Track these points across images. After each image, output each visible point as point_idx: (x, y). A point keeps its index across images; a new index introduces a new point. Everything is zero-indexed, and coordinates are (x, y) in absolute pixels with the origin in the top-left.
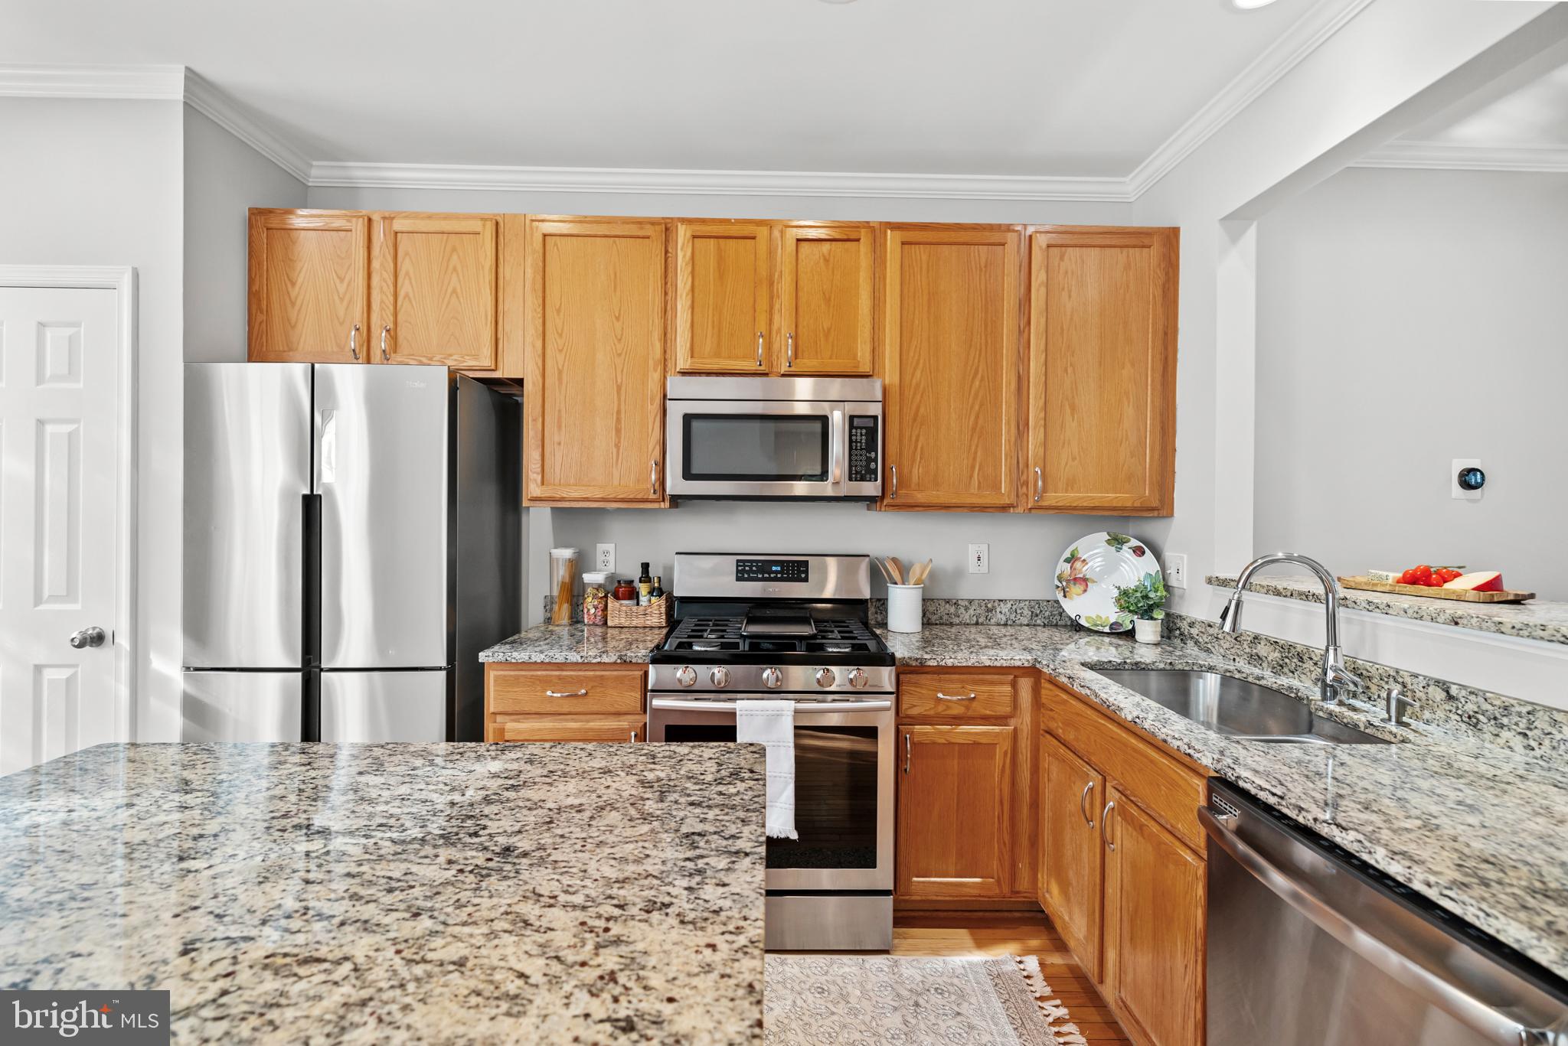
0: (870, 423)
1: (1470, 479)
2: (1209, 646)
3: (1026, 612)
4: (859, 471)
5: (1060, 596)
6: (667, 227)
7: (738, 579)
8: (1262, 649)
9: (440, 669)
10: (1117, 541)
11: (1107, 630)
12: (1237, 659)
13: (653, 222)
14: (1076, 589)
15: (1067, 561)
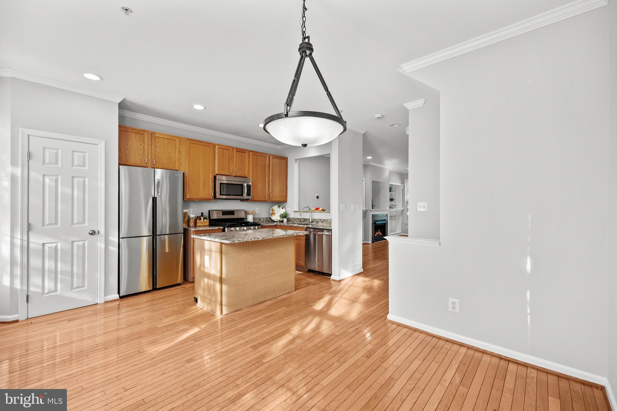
0: (249, 186)
1: (317, 197)
2: (294, 221)
3: (265, 220)
4: (249, 194)
5: (271, 216)
6: (214, 145)
7: (223, 215)
8: (301, 220)
9: (182, 233)
10: (279, 207)
11: (279, 221)
12: (298, 222)
13: (211, 144)
14: (273, 215)
15: (272, 210)
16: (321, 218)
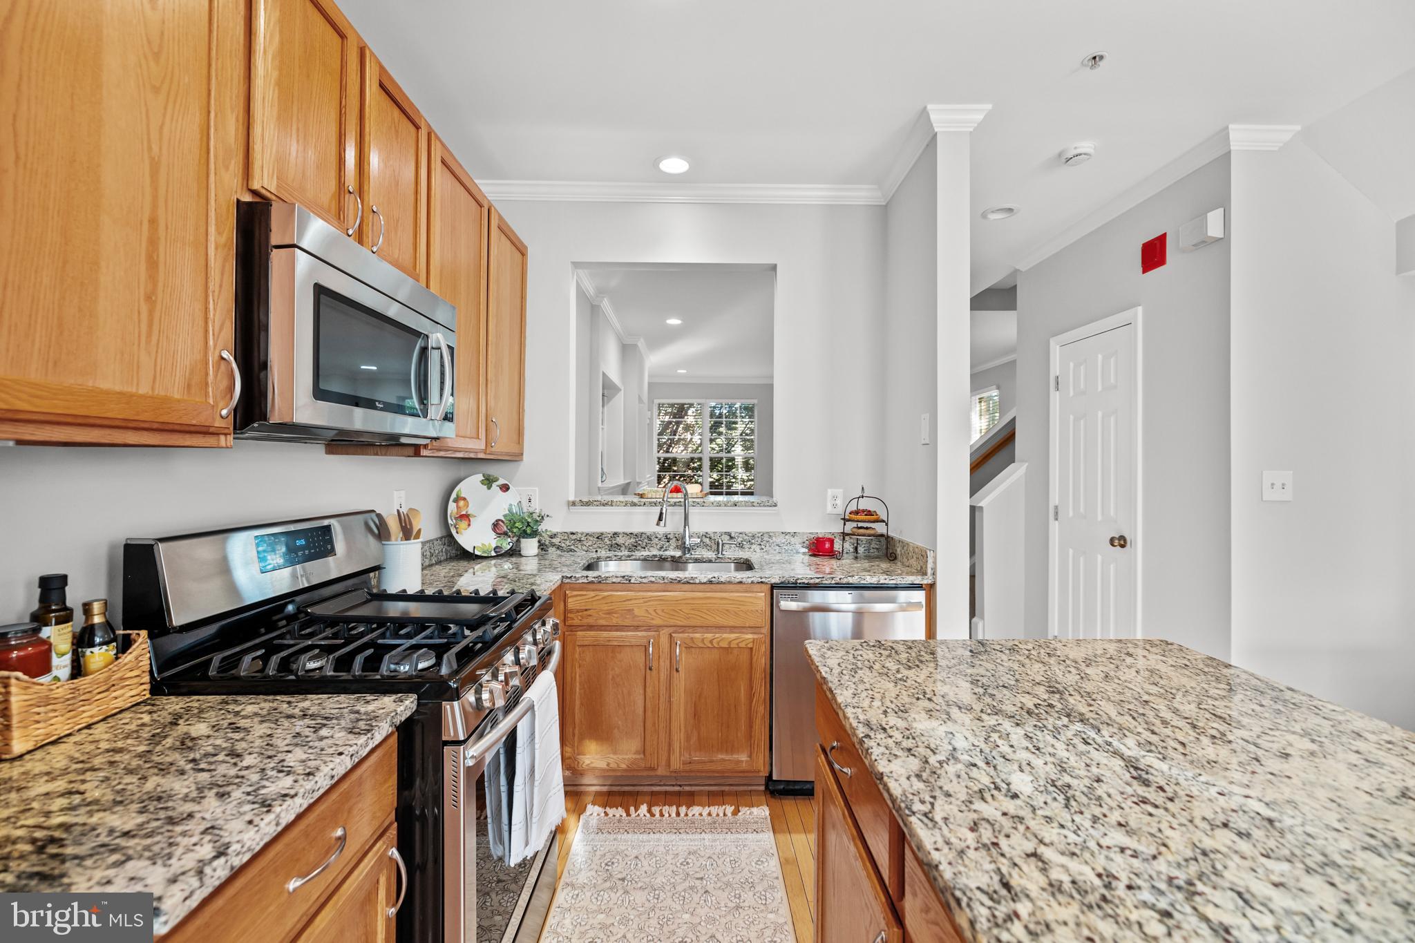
2: (572, 547)
5: (453, 531)
8: (620, 540)
10: (489, 481)
11: (493, 554)
12: (599, 550)
14: (463, 524)
15: (455, 500)
16: (733, 530)
